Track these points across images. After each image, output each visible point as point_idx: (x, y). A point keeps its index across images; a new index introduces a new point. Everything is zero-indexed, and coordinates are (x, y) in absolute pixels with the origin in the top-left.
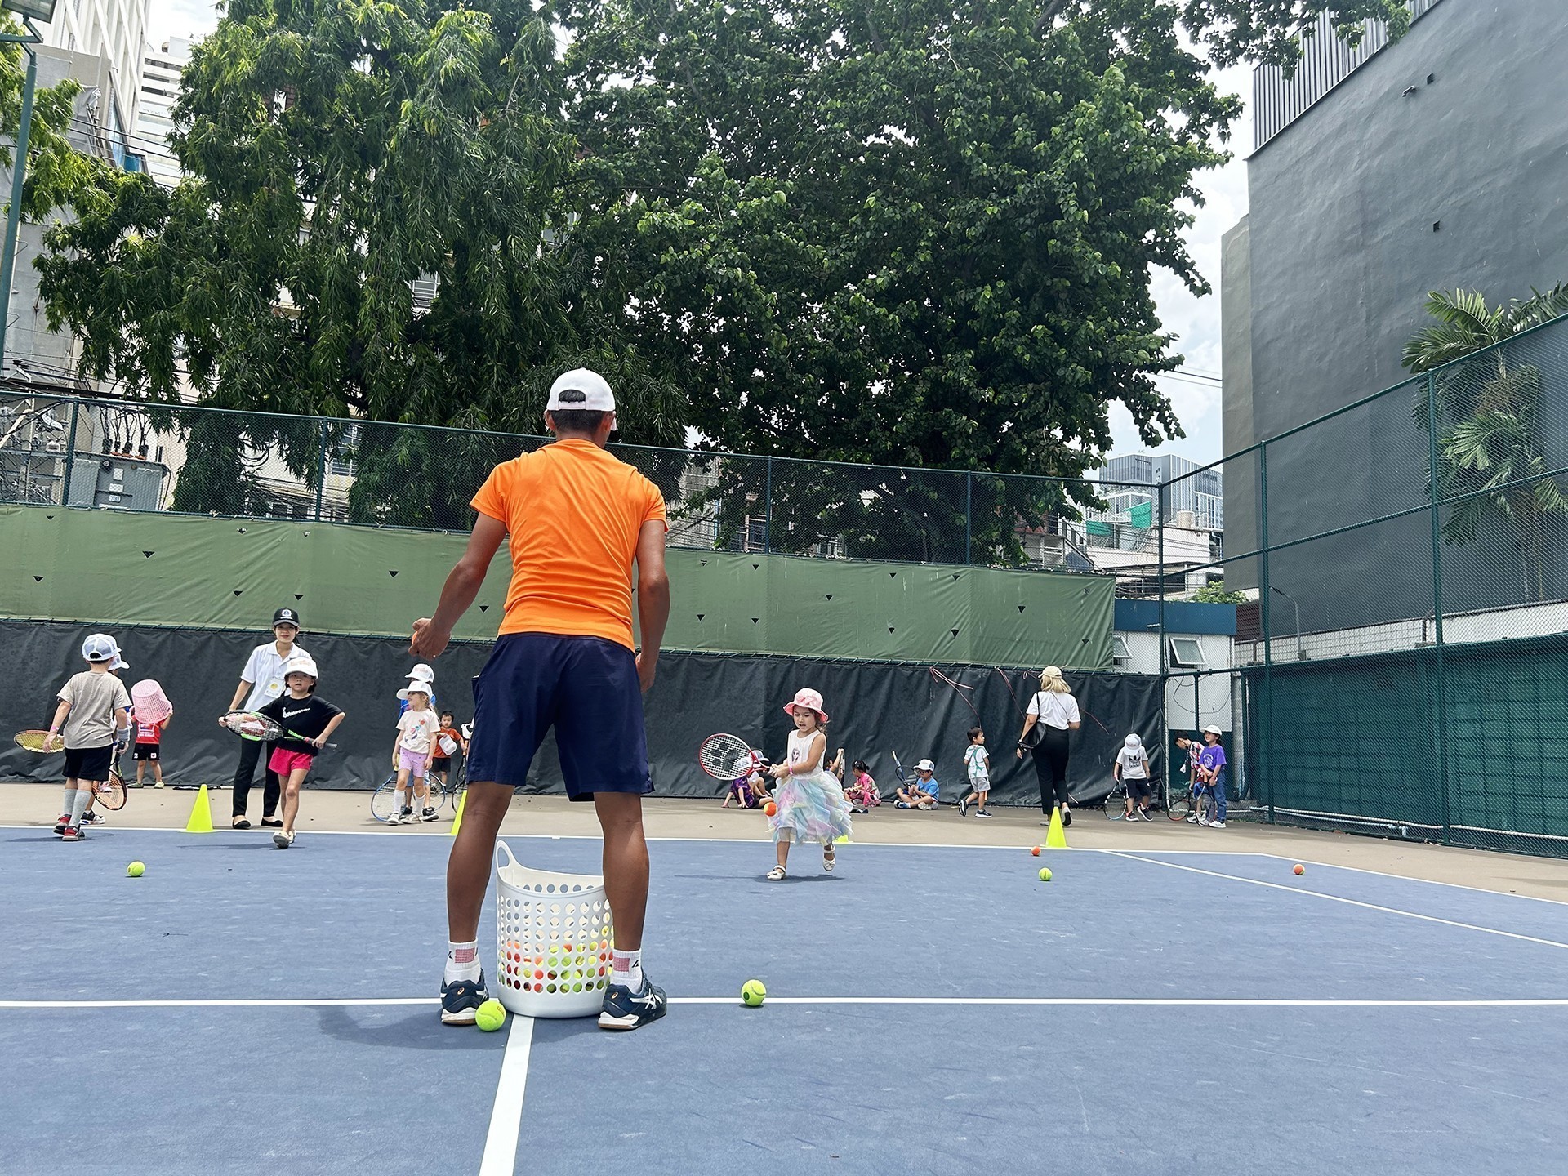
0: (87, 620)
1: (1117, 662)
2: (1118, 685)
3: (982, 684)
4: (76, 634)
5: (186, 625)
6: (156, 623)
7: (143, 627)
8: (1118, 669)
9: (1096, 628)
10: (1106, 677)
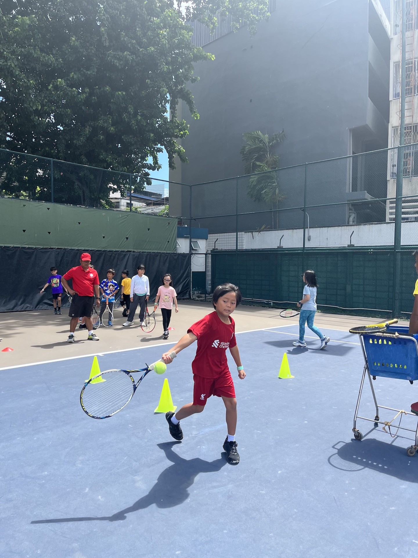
1: (177, 249)
2: (178, 257)
8: (177, 252)
9: (172, 237)
10: (175, 254)
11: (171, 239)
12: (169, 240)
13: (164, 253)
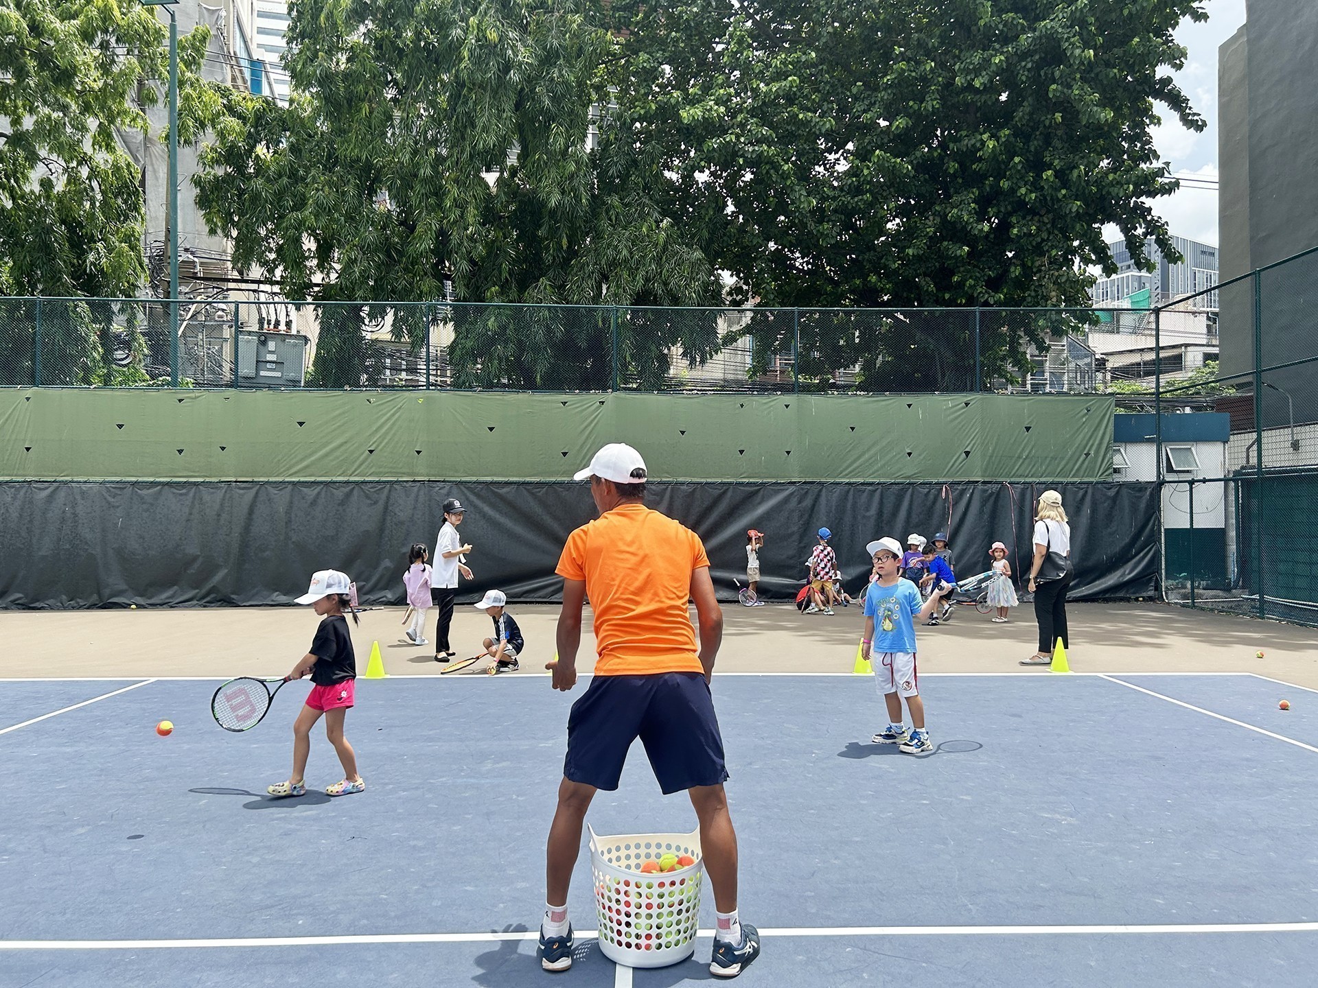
0: (261, 479)
1: (1116, 471)
2: (1118, 492)
3: (992, 499)
4: (254, 490)
5: (335, 479)
6: (312, 479)
7: (303, 482)
8: (1118, 478)
9: (1097, 442)
10: (1107, 486)
11: (1094, 448)
12: (1089, 450)
13: (1073, 483)
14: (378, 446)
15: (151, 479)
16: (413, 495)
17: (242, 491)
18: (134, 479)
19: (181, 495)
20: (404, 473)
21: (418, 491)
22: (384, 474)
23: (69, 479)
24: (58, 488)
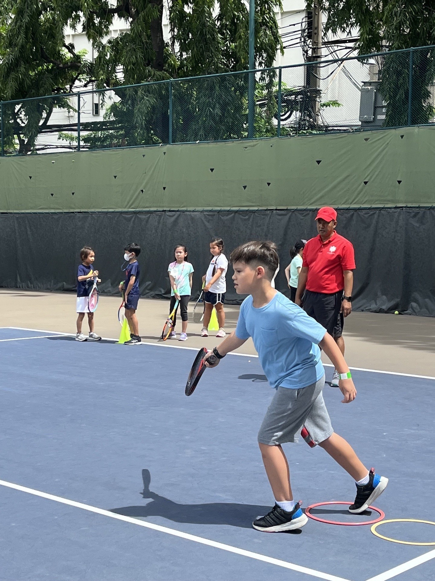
0: (292, 208)
14: (371, 177)
15: (228, 209)
16: (395, 220)
17: (280, 217)
18: (219, 209)
19: (245, 220)
20: (389, 201)
21: (399, 216)
22: (374, 202)
23: (185, 209)
24: (180, 215)
